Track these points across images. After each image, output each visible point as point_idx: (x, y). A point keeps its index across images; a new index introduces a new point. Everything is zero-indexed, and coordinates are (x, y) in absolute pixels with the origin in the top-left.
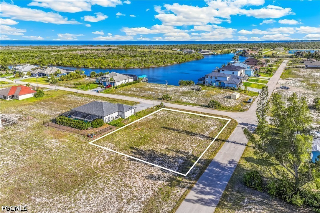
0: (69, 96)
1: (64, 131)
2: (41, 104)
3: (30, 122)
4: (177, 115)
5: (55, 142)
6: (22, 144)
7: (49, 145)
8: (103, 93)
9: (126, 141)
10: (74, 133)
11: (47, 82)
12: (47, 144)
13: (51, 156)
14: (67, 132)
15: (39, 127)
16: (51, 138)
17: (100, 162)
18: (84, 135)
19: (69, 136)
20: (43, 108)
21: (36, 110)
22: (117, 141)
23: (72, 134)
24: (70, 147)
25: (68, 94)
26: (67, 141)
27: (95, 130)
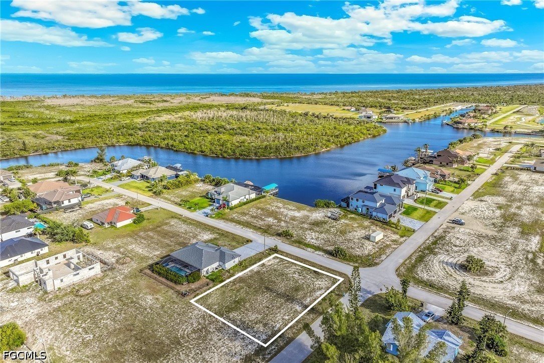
0: (173, 222)
1: (160, 284)
2: (140, 237)
3: (128, 266)
4: (287, 267)
5: (150, 300)
6: (119, 299)
7: (143, 303)
8: (213, 218)
9: (219, 304)
10: (170, 289)
11: (150, 190)
12: (142, 301)
13: (145, 317)
14: (162, 287)
15: (136, 276)
16: (146, 294)
17: (187, 330)
18: (178, 292)
19: (163, 292)
20: (142, 243)
21: (134, 246)
22: (209, 304)
23: (167, 290)
24: (163, 307)
25: (172, 217)
26: (161, 299)
27: (190, 286)
